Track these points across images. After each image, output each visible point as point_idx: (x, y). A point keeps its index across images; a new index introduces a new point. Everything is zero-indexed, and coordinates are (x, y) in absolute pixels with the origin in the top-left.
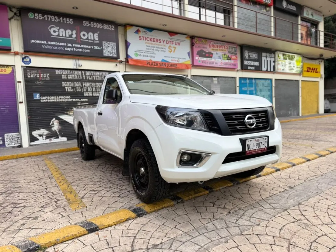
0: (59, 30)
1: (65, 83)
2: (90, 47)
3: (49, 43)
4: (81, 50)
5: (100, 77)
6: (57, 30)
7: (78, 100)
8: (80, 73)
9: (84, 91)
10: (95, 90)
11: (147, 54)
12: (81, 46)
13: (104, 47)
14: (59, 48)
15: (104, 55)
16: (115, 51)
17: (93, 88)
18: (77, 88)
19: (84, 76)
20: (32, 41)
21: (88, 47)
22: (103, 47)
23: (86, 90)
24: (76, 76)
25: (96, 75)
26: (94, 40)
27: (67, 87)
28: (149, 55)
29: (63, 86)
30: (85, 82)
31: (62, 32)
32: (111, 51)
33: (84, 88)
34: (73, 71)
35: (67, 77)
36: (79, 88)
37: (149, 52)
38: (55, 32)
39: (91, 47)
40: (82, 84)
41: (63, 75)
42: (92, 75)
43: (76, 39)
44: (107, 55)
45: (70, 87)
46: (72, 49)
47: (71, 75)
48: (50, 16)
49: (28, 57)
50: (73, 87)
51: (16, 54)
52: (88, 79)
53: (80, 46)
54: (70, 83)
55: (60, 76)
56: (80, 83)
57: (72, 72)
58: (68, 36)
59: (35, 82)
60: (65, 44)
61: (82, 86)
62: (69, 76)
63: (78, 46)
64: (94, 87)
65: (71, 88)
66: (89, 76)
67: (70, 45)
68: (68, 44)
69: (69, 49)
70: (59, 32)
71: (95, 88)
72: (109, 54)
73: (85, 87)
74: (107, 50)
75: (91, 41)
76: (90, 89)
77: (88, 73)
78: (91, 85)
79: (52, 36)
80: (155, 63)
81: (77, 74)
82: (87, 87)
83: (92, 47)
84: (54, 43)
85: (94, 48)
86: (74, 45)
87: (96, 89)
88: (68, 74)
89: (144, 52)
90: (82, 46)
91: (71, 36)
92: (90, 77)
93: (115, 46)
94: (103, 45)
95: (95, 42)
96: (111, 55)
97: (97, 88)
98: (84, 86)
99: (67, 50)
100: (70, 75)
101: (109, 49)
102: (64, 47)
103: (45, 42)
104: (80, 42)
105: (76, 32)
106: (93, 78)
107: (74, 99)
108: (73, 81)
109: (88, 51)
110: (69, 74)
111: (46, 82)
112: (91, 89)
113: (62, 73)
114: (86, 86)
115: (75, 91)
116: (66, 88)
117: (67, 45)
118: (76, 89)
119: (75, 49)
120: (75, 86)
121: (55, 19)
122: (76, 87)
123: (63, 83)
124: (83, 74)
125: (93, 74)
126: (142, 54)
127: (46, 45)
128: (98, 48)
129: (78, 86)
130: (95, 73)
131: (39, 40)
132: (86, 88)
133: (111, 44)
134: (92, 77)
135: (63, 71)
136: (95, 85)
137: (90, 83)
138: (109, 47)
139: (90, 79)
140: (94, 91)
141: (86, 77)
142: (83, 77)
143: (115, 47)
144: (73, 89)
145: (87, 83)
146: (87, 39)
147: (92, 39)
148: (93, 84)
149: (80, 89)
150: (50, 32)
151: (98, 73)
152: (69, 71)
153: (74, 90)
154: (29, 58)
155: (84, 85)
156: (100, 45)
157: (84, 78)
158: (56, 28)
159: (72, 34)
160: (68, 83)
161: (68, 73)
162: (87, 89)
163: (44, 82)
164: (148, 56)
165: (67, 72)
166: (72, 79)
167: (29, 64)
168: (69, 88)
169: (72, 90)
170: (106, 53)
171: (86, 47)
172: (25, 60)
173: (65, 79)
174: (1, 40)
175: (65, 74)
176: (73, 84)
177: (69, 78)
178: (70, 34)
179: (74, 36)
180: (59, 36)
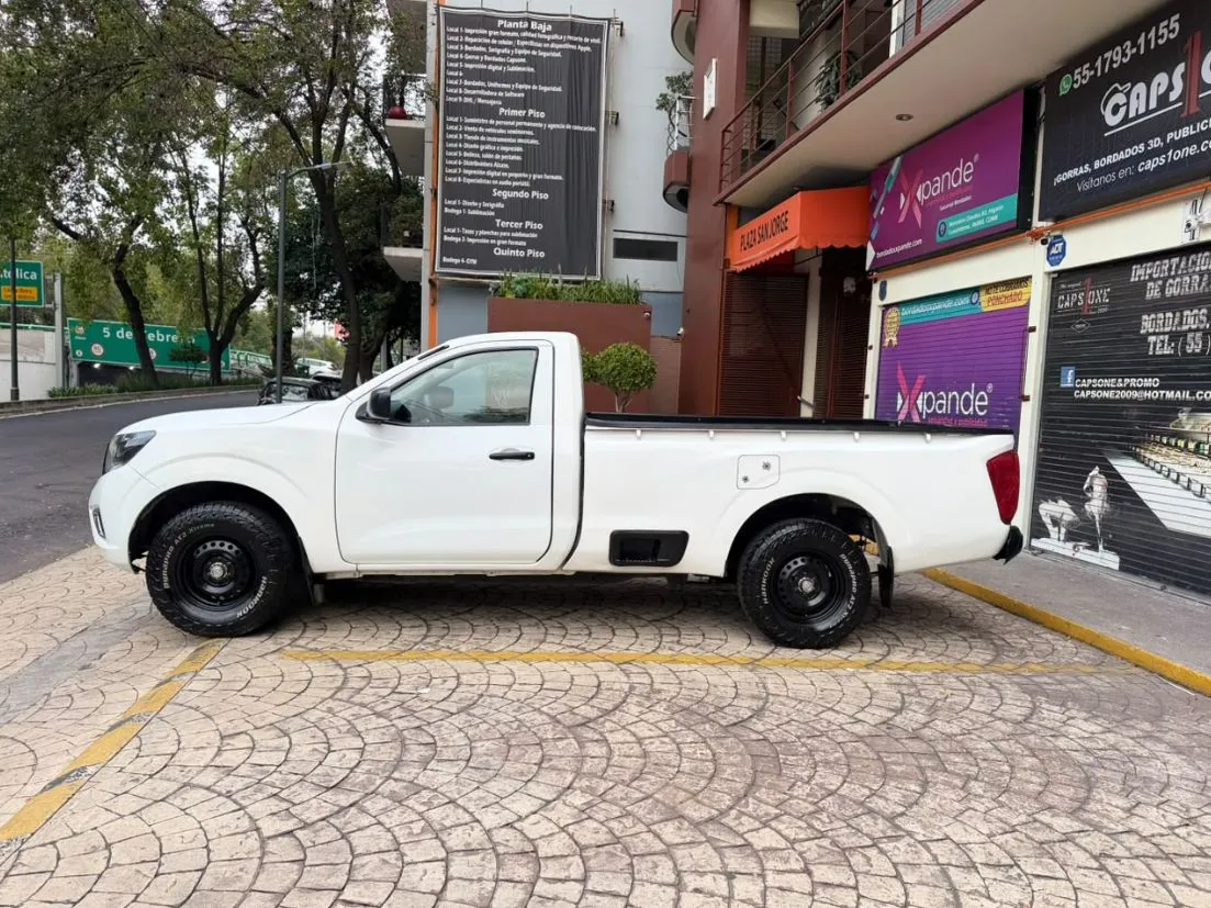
0: (1128, 95)
1: (1153, 316)
3: (1097, 164)
4: (1191, 150)
6: (1121, 99)
7: (1186, 395)
12: (1195, 128)
14: (1123, 173)
18: (1190, 335)
20: (1060, 179)
24: (1197, 277)
27: (1154, 334)
29: (1142, 332)
31: (1138, 96)
34: (1193, 257)
35: (1163, 289)
36: (1199, 334)
38: (1115, 110)
41: (1150, 284)
43: (1180, 104)
45: (1164, 333)
46: (1161, 161)
47: (1178, 280)
48: (1108, 55)
49: (1060, 237)
50: (1176, 332)
53: (1193, 133)
54: (1170, 315)
55: (1142, 285)
56: (1204, 311)
57: (1188, 260)
58: (1153, 105)
59: (1069, 326)
60: (1141, 148)
62: (1171, 285)
63: (1186, 132)
65: (1167, 337)
67: (1156, 143)
68: (1151, 142)
69: (1150, 165)
70: (1127, 104)
79: (1106, 134)
81: (1203, 268)
84: (1109, 160)
86: (1170, 136)
88: (1169, 277)
90: (1201, 127)
91: (1163, 100)
99: (1144, 172)
100: (1174, 278)
102: (1134, 161)
103: (1085, 169)
104: (1194, 109)
105: (1186, 68)
107: (1169, 388)
108: (1176, 305)
110: (1173, 273)
111: (1096, 321)
113: (1150, 275)
115: (1180, 353)
116: (1152, 339)
117: (1146, 146)
118: (1185, 343)
119: (1170, 153)
120: (1185, 328)
121: (1124, 55)
122: (1184, 334)
123: (1145, 317)
127: (1085, 177)
129: (1194, 327)
131: (1072, 167)
135: (1157, 263)
144: (1173, 345)
149: (1200, 343)
150: (1103, 119)
152: (1175, 260)
153: (1175, 348)
154: (1063, 241)
158: (1122, 92)
159: (1171, 87)
160: (1161, 315)
161: (1170, 269)
163: (1092, 323)
165: (1166, 268)
166: (1179, 297)
167: (1058, 264)
168: (1161, 337)
169: (1167, 351)
172: (1054, 251)
173: (1153, 300)
174: (1001, 208)
175: (1159, 278)
176: (1177, 320)
177: (1168, 293)
178: (1162, 90)
179: (1173, 96)
180: (1126, 120)
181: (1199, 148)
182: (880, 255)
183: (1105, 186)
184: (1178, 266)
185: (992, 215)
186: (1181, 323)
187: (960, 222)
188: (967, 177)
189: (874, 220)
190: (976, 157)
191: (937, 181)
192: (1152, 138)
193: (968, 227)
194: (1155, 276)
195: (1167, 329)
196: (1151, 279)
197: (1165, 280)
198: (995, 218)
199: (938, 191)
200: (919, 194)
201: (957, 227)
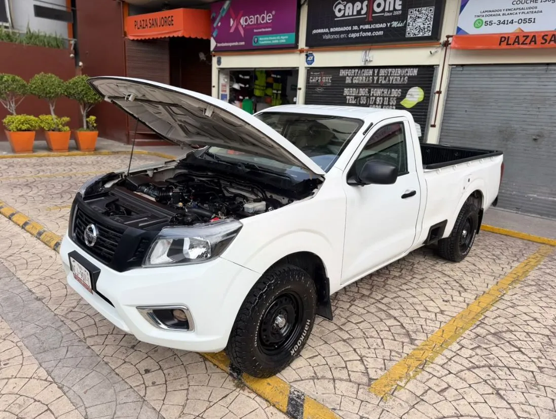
0: (345, 6)
1: (348, 89)
2: (384, 25)
3: (332, 30)
4: (369, 34)
5: (401, 78)
6: (342, 7)
8: (371, 72)
9: (371, 103)
10: (387, 101)
11: (510, 18)
12: (371, 26)
13: (409, 21)
14: (342, 36)
15: (407, 36)
16: (430, 24)
17: (385, 99)
18: (362, 98)
19: (376, 78)
20: (315, 32)
21: (381, 26)
22: (406, 22)
23: (373, 101)
24: (364, 78)
25: (396, 75)
26: (395, 9)
27: (349, 96)
28: (515, 18)
29: (344, 94)
30: (374, 87)
31: (349, 8)
32: (422, 26)
33: (371, 98)
34: (363, 70)
35: (352, 80)
36: (365, 98)
37: (518, 11)
38: (340, 10)
39: (387, 25)
40: (369, 92)
41: (347, 78)
42: (389, 75)
43: (365, 16)
44: (412, 36)
45: (353, 96)
46: (358, 35)
47: (358, 77)
49: (312, 54)
50: (357, 96)
51: (302, 51)
52: (381, 82)
53: (370, 28)
54: (355, 89)
55: (344, 78)
56: (367, 90)
57: (361, 71)
58: (355, 13)
59: (315, 89)
60: (350, 28)
61: (370, 95)
62: (355, 79)
63: (367, 27)
64: (387, 97)
65: (353, 97)
66: (384, 77)
67: (355, 28)
68: (354, 27)
69: (353, 35)
70: (345, 10)
71: (387, 99)
72: (416, 32)
73: (373, 96)
74: (414, 25)
75: (388, 14)
76: (380, 100)
77: (382, 72)
78: (383, 92)
79: (336, 19)
80: (527, 37)
81: (367, 75)
82: (376, 97)
83: (389, 24)
84: (337, 29)
85: (391, 25)
86: (361, 27)
87: (389, 101)
88: (354, 76)
89: (501, 13)
90: (373, 26)
91: (359, 12)
92: (385, 79)
93: (431, 15)
94: (409, 16)
95: (396, 13)
96: (421, 35)
97: (391, 98)
98: (371, 95)
99: (351, 37)
100: (356, 76)
101: (419, 23)
102: (347, 32)
103: (327, 30)
104: (371, 19)
105: (368, 2)
106: (389, 81)
108: (358, 86)
109: (381, 33)
110: (356, 75)
111: (327, 88)
112: (382, 101)
113: (347, 74)
114: (375, 95)
115: (358, 103)
116: (348, 97)
117: (352, 28)
118: (360, 100)
119: (361, 33)
120: (360, 95)
122: (360, 97)
123: (345, 89)
124: (376, 75)
125: (391, 73)
126: (495, 19)
127: (327, 33)
128: (399, 25)
129: (363, 95)
130: (394, 72)
131: (321, 28)
132: (374, 98)
133: (424, 12)
134: (387, 78)
135: (350, 70)
136: (389, 93)
137: (382, 90)
138: (419, 17)
139: (383, 82)
140: (385, 103)
141: (378, 80)
142: (373, 80)
143: (433, 17)
145: (378, 90)
146: (383, 11)
147: (392, 9)
148: (386, 91)
149: (365, 100)
150: (334, 12)
151: (399, 70)
152: (357, 70)
153: (357, 101)
154: (313, 56)
155: (372, 93)
156: (403, 17)
157: (375, 82)
158: (343, 4)
159: (362, 9)
160: (351, 89)
161: (355, 73)
162: (375, 101)
163: (324, 89)
164: (512, 22)
165: (353, 72)
166: (358, 84)
167: (311, 64)
168: (352, 97)
169: (353, 102)
170: (412, 31)
171: (378, 27)
172: (309, 59)
173: (348, 84)
174: (287, 37)
175: (350, 76)
176: (357, 92)
177: (354, 82)
178: (359, 8)
179: (363, 12)
180: (344, 16)
181: (372, 33)
182: (219, 45)
183: (334, 39)
184: (358, 73)
185: (282, 39)
186: (359, 93)
187: (265, 39)
188: (269, 20)
189: (214, 28)
190: (274, 13)
191: (252, 18)
192: (355, 26)
193: (270, 42)
194: (349, 75)
195: (354, 94)
196: (348, 76)
197: (353, 77)
198: (284, 41)
199: (253, 23)
200: (242, 21)
201: (264, 41)
